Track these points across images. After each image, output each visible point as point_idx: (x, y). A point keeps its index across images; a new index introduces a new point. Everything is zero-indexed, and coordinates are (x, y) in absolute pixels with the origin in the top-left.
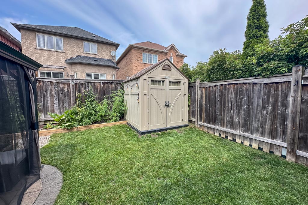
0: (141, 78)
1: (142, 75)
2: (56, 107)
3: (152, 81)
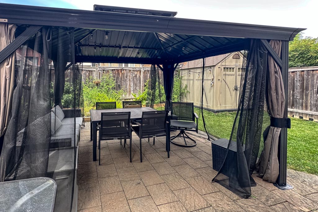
0: (216, 66)
1: (217, 64)
2: (132, 89)
3: (224, 68)
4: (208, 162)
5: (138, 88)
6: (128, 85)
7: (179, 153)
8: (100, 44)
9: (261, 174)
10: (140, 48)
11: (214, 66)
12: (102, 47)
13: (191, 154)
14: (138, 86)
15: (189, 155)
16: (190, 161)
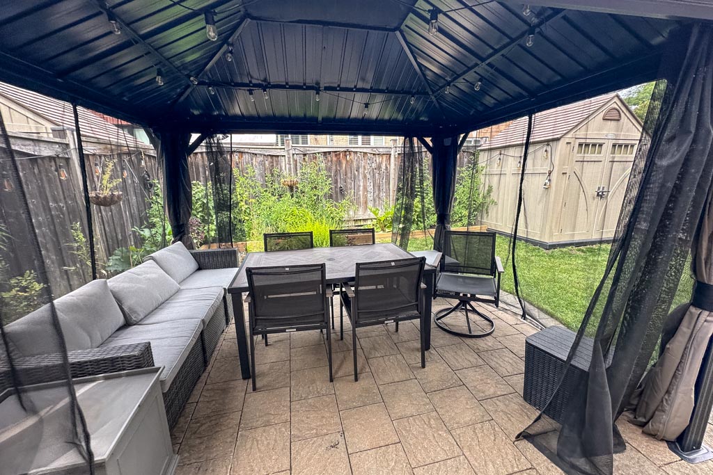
0: (562, 139)
1: (566, 134)
2: (370, 197)
3: (580, 145)
4: (515, 378)
5: (383, 195)
6: (361, 188)
7: (449, 355)
8: (265, 80)
9: (639, 417)
10: (372, 90)
11: (558, 139)
12: (270, 88)
13: (477, 357)
14: (384, 190)
15: (473, 358)
16: (472, 377)
